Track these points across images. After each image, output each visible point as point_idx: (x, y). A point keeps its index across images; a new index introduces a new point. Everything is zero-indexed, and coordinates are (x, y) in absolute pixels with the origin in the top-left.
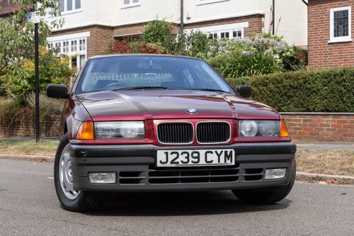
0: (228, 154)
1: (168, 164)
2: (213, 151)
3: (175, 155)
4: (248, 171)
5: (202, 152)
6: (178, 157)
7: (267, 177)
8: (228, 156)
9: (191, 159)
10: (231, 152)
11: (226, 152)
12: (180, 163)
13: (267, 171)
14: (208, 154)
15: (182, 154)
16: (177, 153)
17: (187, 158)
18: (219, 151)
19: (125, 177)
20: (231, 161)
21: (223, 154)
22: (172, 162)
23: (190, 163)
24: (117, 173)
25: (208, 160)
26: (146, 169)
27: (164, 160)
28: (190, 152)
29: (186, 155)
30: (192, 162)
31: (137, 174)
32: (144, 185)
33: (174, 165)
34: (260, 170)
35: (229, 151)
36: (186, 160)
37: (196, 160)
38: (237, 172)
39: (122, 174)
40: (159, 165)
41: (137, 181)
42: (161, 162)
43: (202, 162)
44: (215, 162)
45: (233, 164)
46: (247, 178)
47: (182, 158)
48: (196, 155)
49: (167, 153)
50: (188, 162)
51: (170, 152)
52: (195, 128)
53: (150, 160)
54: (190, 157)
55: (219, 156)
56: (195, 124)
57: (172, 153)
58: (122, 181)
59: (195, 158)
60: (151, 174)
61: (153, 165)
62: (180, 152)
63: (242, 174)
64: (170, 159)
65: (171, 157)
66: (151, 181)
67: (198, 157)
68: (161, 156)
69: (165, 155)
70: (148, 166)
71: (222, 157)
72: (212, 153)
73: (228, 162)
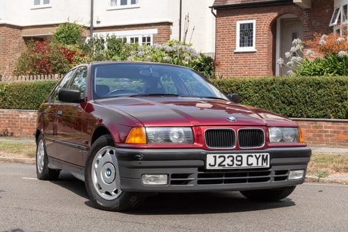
0: (265, 157)
1: (217, 167)
2: (253, 155)
3: (222, 159)
4: (277, 173)
5: (245, 156)
6: (224, 160)
7: (289, 178)
8: (264, 160)
9: (235, 162)
10: (267, 155)
11: (263, 156)
12: (227, 166)
13: (291, 173)
14: (249, 158)
15: (228, 157)
16: (224, 157)
17: (232, 161)
18: (258, 155)
19: (176, 178)
20: (267, 164)
21: (261, 157)
22: (220, 165)
23: (235, 166)
24: (168, 175)
25: (249, 163)
26: (195, 171)
27: (213, 163)
28: (235, 155)
29: (231, 158)
30: (237, 165)
31: (186, 175)
32: (193, 186)
33: (221, 168)
34: (286, 172)
35: (265, 154)
36: (231, 163)
37: (239, 163)
38: (269, 173)
39: (174, 176)
40: (208, 167)
41: (187, 182)
42: (210, 165)
43: (245, 165)
44: (255, 165)
45: (268, 166)
46: (276, 179)
47: (228, 161)
48: (239, 158)
49: (215, 157)
50: (233, 165)
51: (218, 155)
52: (237, 135)
53: (200, 163)
54: (235, 160)
55: (258, 159)
56: (236, 131)
57: (219, 157)
58: (173, 183)
59: (239, 161)
60: (199, 176)
61: (202, 168)
62: (226, 155)
63: (272, 175)
64: (218, 162)
65: (219, 161)
66: (199, 182)
67: (241, 161)
68: (210, 159)
69: (214, 159)
70: (197, 169)
71: (260, 160)
72: (252, 156)
73: (265, 164)
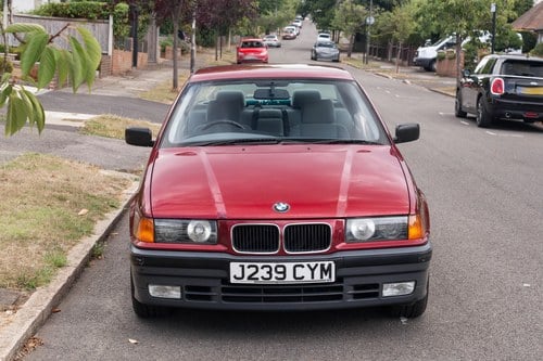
0: (326, 267)
1: (245, 281)
2: (305, 264)
3: (254, 270)
4: (357, 287)
5: (289, 266)
6: (257, 271)
7: (385, 294)
8: (325, 271)
9: (274, 274)
10: (330, 265)
11: (322, 266)
12: (261, 279)
13: (386, 286)
14: (298, 269)
15: (262, 268)
16: (256, 267)
17: (270, 273)
18: (313, 264)
20: (330, 277)
21: (319, 268)
22: (249, 278)
23: (273, 279)
24: (182, 287)
25: (297, 276)
26: (218, 285)
27: (240, 275)
28: (273, 265)
29: (268, 269)
30: (277, 278)
33: (252, 282)
35: (326, 264)
36: (268, 276)
37: (282, 276)
38: (340, 288)
39: (189, 288)
40: (233, 280)
41: (209, 298)
42: (235, 277)
43: (290, 278)
44: (308, 278)
45: (333, 280)
46: (356, 296)
47: (263, 273)
48: (280, 269)
49: (243, 266)
50: (271, 277)
51: (246, 265)
52: (282, 231)
53: (221, 273)
54: (273, 272)
55: (313, 270)
56: (282, 228)
57: (249, 267)
58: (189, 297)
59: (280, 273)
60: (224, 290)
61: (226, 280)
62: (260, 265)
63: (348, 291)
64: (247, 274)
65: (249, 272)
66: (224, 298)
67: (284, 273)
68: (235, 269)
69: (240, 269)
70: (220, 281)
71: (317, 272)
72: (303, 266)
73: (326, 278)
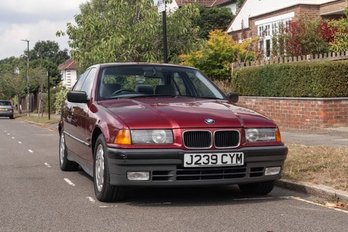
0: (239, 156)
1: (193, 165)
4: (252, 169)
5: (219, 155)
6: (200, 159)
7: (266, 174)
8: (239, 158)
9: (211, 160)
10: (241, 155)
11: (237, 155)
12: (202, 164)
13: (267, 169)
14: (224, 157)
15: (204, 157)
16: (200, 156)
17: (208, 160)
18: (232, 154)
19: (156, 175)
20: (241, 162)
22: (196, 163)
23: (210, 164)
24: (150, 172)
25: (224, 161)
26: (175, 169)
27: (190, 162)
28: (210, 155)
29: (207, 157)
30: (212, 163)
31: (166, 172)
32: (172, 181)
33: (197, 166)
34: (261, 169)
35: (240, 153)
36: (207, 162)
37: (215, 161)
38: (244, 170)
39: (155, 173)
40: (185, 165)
41: (166, 178)
42: (187, 163)
43: (219, 163)
44: (229, 163)
45: (243, 164)
46: (251, 175)
47: (204, 160)
48: (214, 157)
49: (192, 156)
51: (194, 155)
52: (213, 136)
53: (178, 161)
55: (232, 158)
56: (212, 133)
57: (196, 156)
58: (154, 179)
59: (214, 159)
60: (178, 173)
61: (180, 166)
62: (202, 155)
63: (248, 172)
64: (194, 161)
65: (195, 159)
66: (178, 178)
67: (216, 159)
68: (187, 158)
69: (190, 158)
70: (176, 166)
71: (235, 158)
72: (227, 155)
73: (239, 162)
